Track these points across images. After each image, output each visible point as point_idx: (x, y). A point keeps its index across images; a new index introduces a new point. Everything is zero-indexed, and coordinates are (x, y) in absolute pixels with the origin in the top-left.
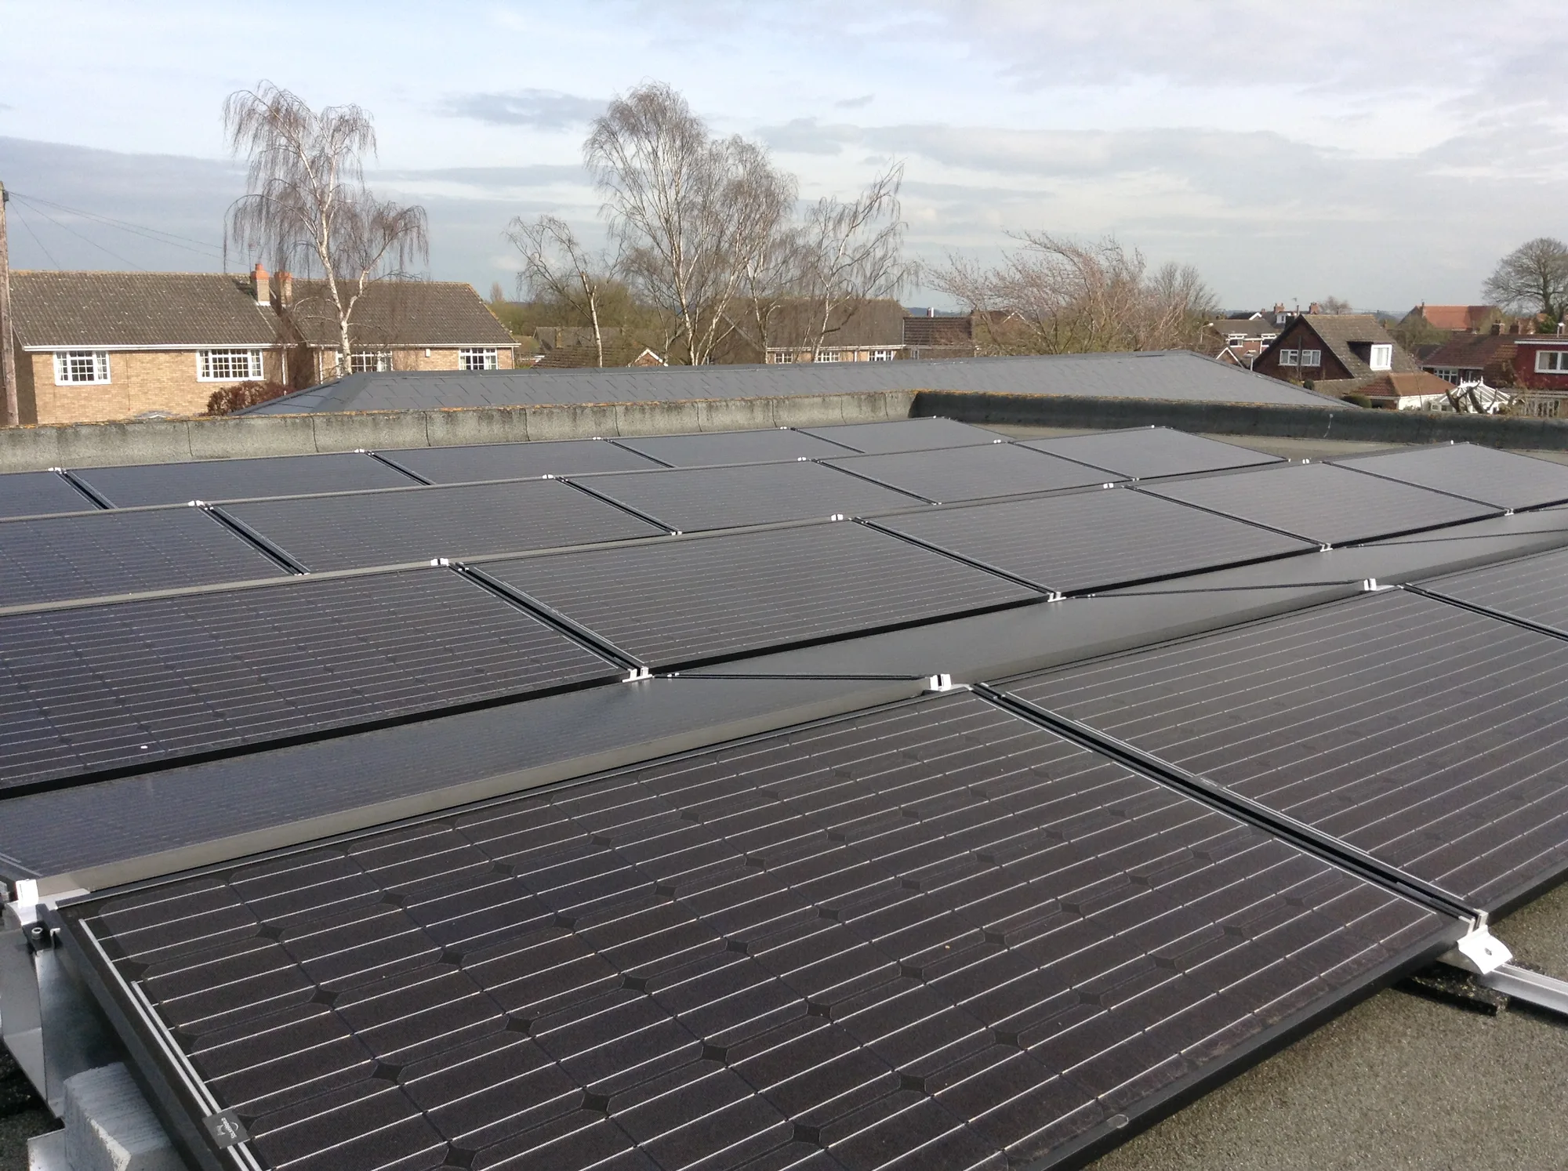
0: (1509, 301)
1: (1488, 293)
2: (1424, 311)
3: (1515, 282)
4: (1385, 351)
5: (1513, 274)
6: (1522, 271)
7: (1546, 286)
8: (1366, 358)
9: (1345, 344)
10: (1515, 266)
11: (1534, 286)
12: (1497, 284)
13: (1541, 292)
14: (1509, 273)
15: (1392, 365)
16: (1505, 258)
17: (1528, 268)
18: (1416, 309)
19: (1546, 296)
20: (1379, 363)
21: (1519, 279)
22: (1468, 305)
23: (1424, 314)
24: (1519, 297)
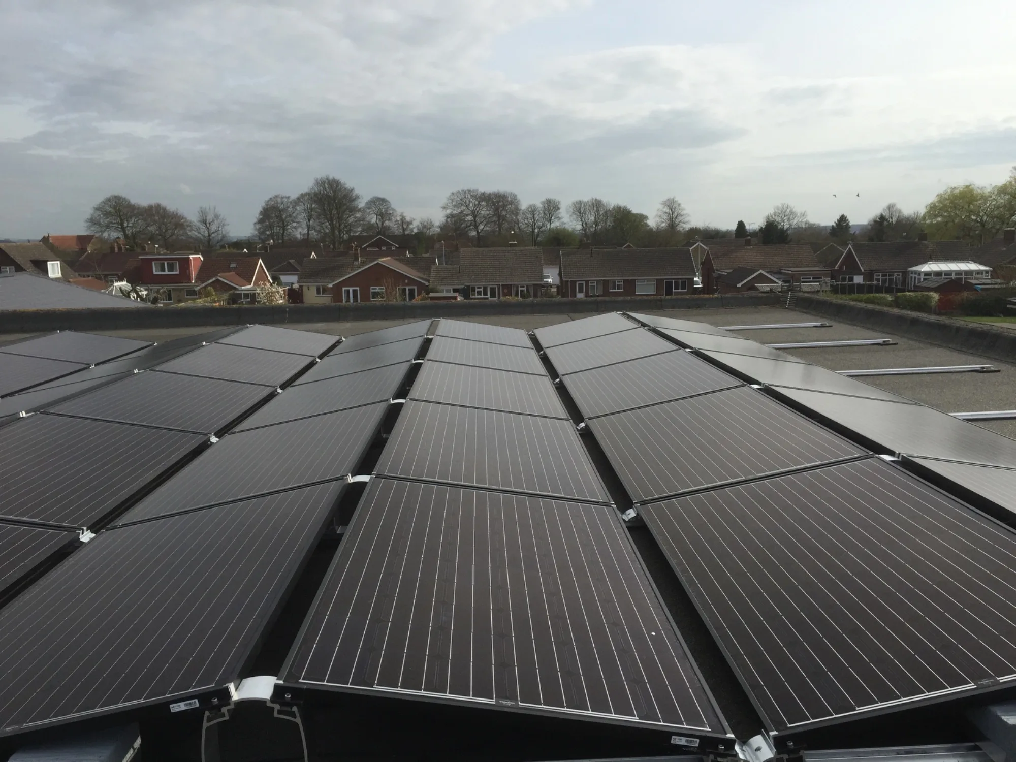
0: (102, 232)
1: (89, 227)
2: (50, 239)
3: (104, 221)
4: (56, 266)
5: (102, 216)
6: (107, 214)
7: (122, 224)
8: (46, 271)
9: (29, 262)
10: (101, 211)
11: (115, 223)
12: (93, 221)
13: (120, 226)
14: (99, 215)
15: (61, 274)
16: (95, 206)
17: (110, 212)
18: (44, 237)
19: (123, 229)
20: (54, 273)
21: (106, 219)
22: (76, 235)
23: (51, 241)
24: (108, 230)
